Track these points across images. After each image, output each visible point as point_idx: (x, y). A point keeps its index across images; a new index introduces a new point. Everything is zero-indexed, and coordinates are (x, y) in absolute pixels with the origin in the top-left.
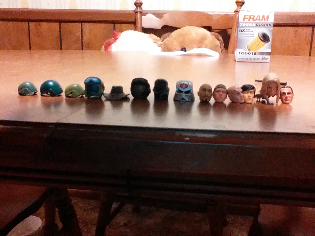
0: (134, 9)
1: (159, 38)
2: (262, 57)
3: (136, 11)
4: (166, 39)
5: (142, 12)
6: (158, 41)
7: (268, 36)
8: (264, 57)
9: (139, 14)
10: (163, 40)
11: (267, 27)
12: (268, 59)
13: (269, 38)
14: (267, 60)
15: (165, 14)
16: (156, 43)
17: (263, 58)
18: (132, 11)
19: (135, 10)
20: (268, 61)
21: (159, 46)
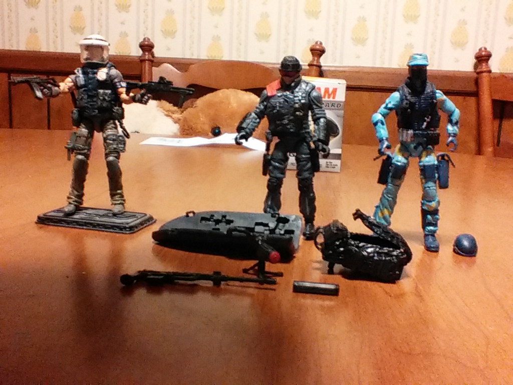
0: (140, 55)
1: (176, 108)
2: (327, 162)
3: (143, 58)
4: (187, 110)
5: (152, 61)
6: (173, 114)
7: (336, 126)
8: (331, 163)
9: (147, 65)
10: (182, 112)
11: (333, 109)
12: (337, 165)
13: (338, 128)
14: (334, 168)
15: (193, 64)
16: (171, 117)
17: (328, 164)
18: (137, 58)
19: (141, 57)
20: (338, 169)
21: (176, 122)
